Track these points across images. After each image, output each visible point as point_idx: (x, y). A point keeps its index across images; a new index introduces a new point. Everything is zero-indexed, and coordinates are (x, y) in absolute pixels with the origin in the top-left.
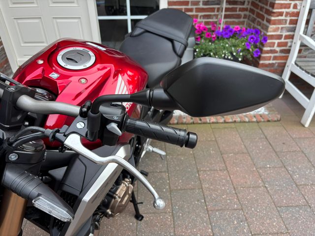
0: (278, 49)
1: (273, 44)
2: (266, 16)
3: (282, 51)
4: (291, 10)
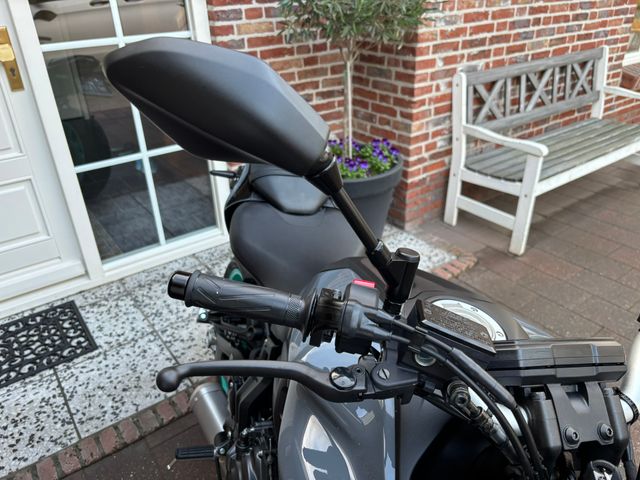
0: (426, 155)
1: (420, 149)
3: (433, 157)
4: (434, 94)
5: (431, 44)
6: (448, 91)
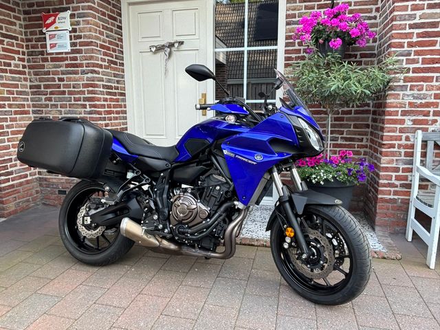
0: (397, 183)
1: (390, 177)
2: (379, 148)
3: (402, 186)
4: (403, 142)
5: (400, 110)
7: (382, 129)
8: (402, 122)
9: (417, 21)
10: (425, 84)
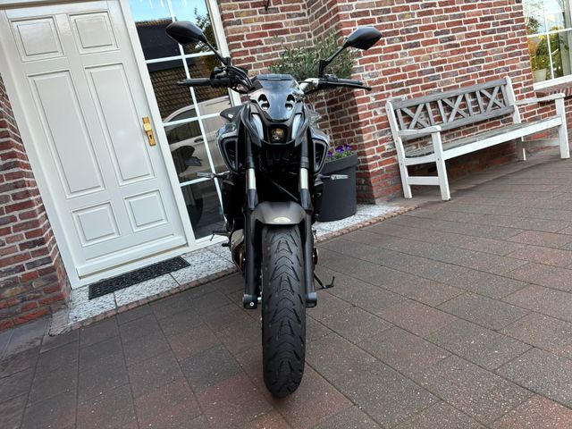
0: (379, 154)
1: (373, 151)
2: (354, 130)
3: (384, 156)
4: (373, 117)
6: (384, 115)
7: (355, 110)
8: (367, 100)
9: (354, 11)
10: (374, 64)
